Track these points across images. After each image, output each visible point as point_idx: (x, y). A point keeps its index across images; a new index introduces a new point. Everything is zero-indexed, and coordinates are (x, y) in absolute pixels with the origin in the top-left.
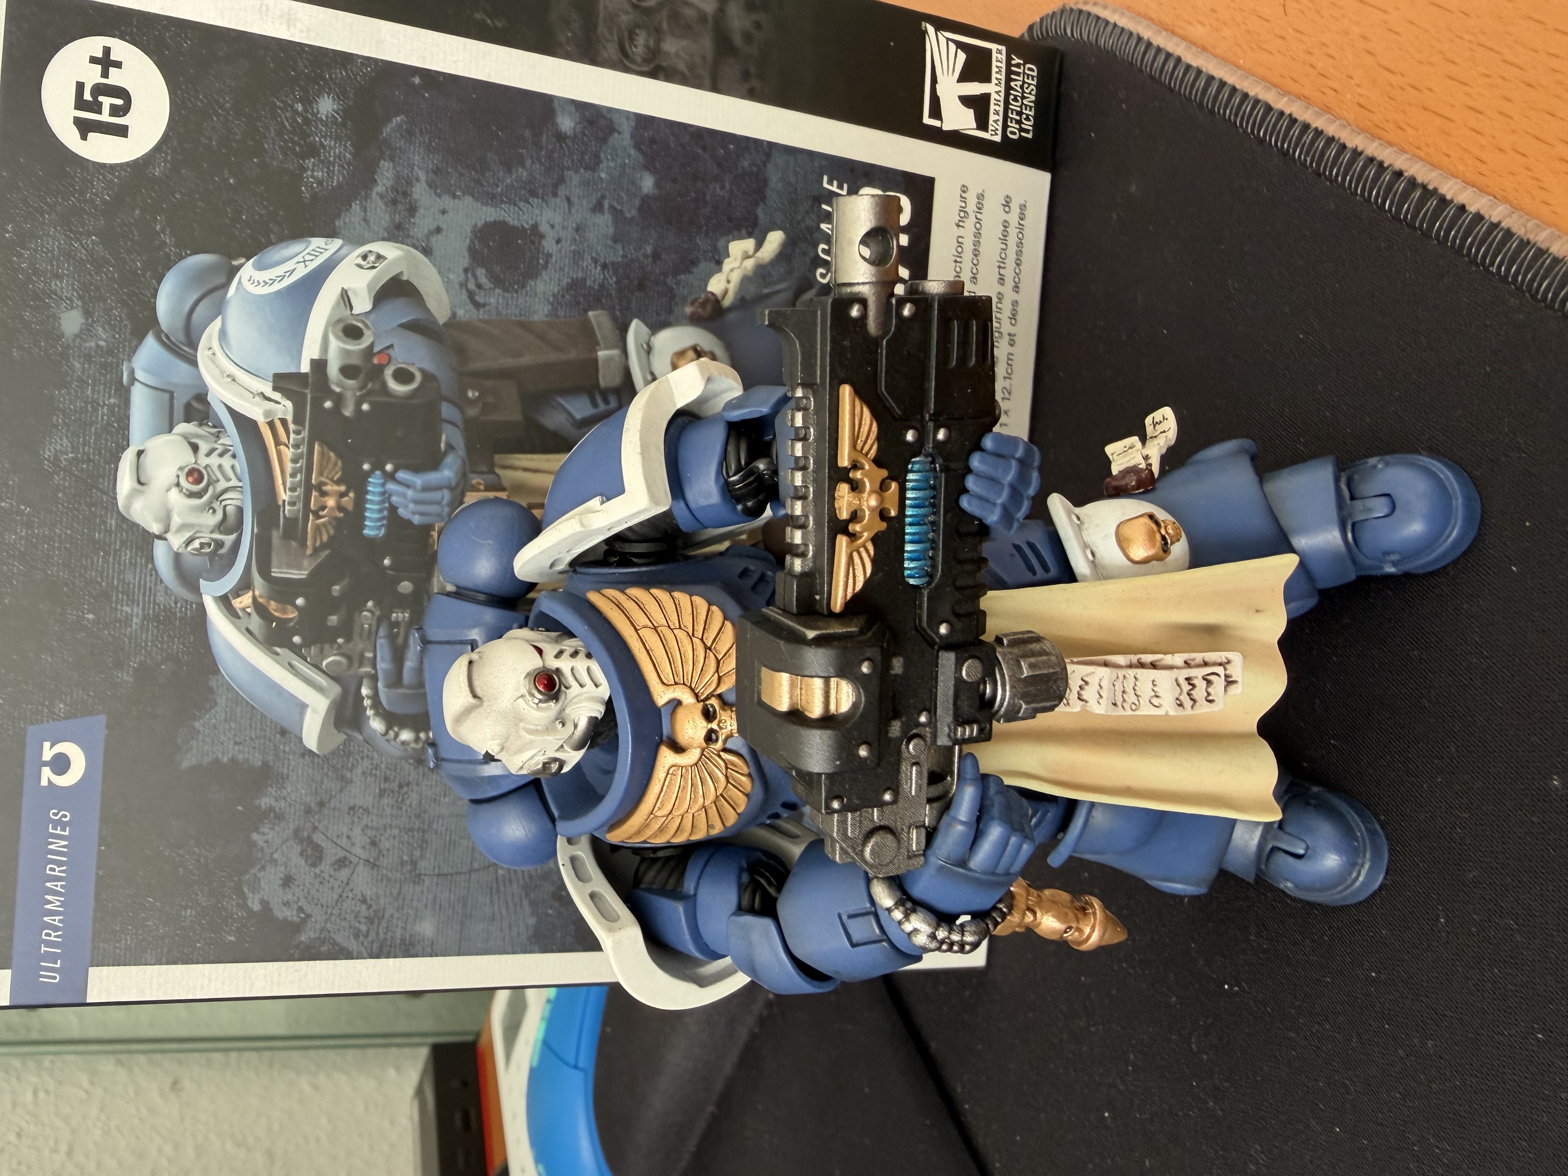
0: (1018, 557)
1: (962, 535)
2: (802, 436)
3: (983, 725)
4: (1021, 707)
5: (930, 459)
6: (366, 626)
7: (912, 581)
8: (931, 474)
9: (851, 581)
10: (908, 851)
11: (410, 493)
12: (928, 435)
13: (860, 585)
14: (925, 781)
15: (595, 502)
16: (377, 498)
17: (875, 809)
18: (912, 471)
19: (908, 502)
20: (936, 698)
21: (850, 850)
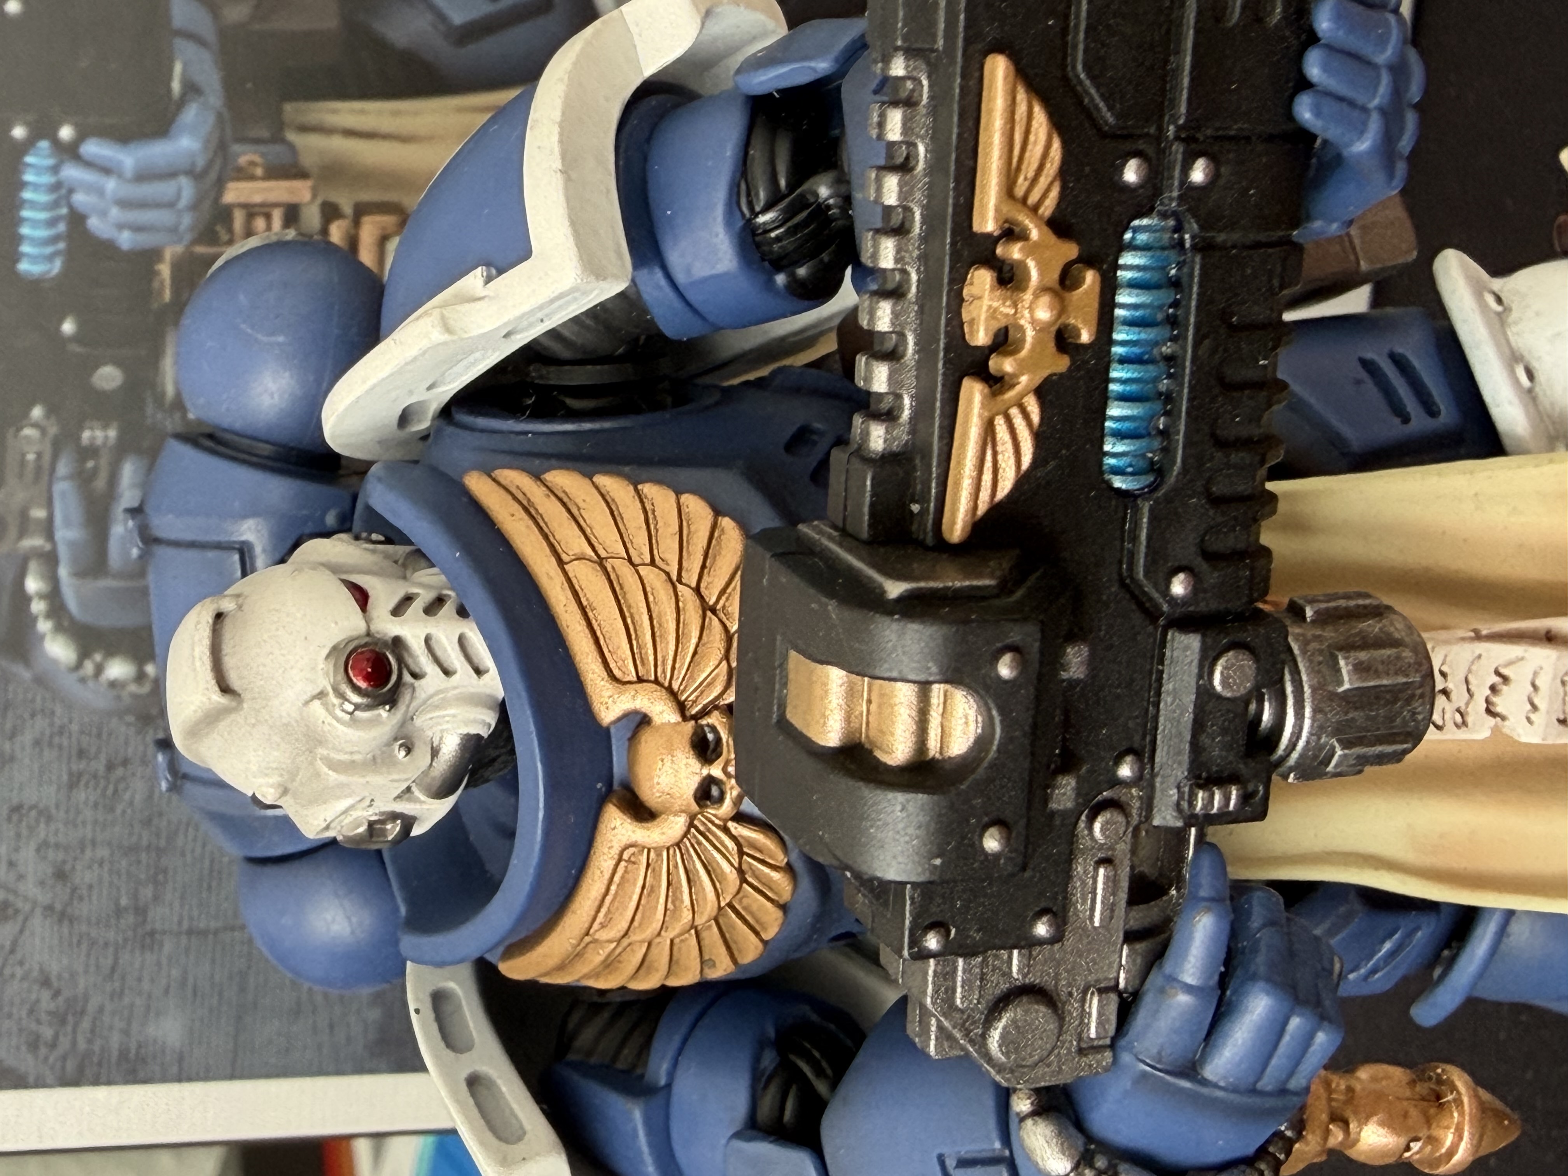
0: (1370, 387)
1: (1229, 387)
2: (900, 160)
3: (1250, 787)
4: (1333, 750)
5: (1171, 223)
6: (31, 457)
7: (1118, 483)
8: (1172, 255)
9: (987, 477)
10: (1080, 1039)
11: (111, 185)
12: (1171, 168)
13: (1006, 486)
14: (1123, 896)
15: (474, 280)
16: (43, 198)
17: (1016, 952)
18: (1132, 247)
19: (1119, 312)
20: (1156, 728)
21: (958, 1035)
